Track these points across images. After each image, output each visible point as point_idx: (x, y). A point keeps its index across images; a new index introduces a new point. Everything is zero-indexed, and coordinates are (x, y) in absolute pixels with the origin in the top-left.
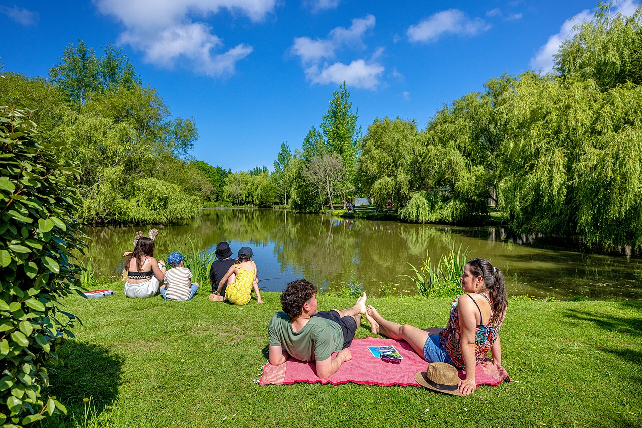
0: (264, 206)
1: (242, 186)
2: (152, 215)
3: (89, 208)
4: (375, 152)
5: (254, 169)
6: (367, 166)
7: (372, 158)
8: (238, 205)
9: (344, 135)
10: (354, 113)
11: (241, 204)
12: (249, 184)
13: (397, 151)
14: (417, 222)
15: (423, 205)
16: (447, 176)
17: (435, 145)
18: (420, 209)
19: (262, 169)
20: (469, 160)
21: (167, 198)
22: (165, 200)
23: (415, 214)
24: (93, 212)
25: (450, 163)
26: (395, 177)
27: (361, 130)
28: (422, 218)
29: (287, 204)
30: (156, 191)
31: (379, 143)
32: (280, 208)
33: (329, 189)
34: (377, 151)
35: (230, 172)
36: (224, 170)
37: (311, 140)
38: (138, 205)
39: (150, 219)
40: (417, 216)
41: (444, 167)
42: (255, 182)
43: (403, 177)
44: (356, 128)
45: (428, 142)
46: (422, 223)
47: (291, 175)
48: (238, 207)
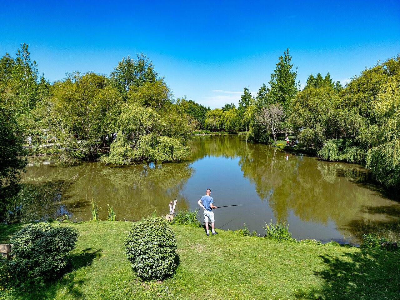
0: (232, 133)
1: (217, 119)
2: (165, 157)
3: (135, 155)
4: (302, 111)
5: (225, 105)
6: (296, 120)
7: (300, 115)
8: (215, 132)
9: (286, 88)
10: (294, 71)
11: (217, 130)
12: (222, 117)
13: (317, 111)
14: (328, 160)
15: (332, 150)
16: (350, 131)
17: (343, 109)
18: (331, 152)
19: (230, 106)
20: (367, 120)
21: (173, 147)
22: (172, 148)
23: (327, 155)
24: (137, 157)
25: (352, 123)
26: (315, 128)
27: (300, 84)
28: (332, 158)
29: (248, 131)
30: (168, 144)
31: (304, 105)
32: (243, 134)
33: (274, 129)
34: (304, 110)
35: (209, 109)
36: (205, 107)
37: (262, 93)
38: (158, 151)
39: (165, 160)
40: (329, 157)
41: (348, 125)
42: (226, 116)
43: (320, 129)
44: (296, 82)
45: (338, 107)
46: (332, 161)
47: (248, 117)
48: (215, 133)
